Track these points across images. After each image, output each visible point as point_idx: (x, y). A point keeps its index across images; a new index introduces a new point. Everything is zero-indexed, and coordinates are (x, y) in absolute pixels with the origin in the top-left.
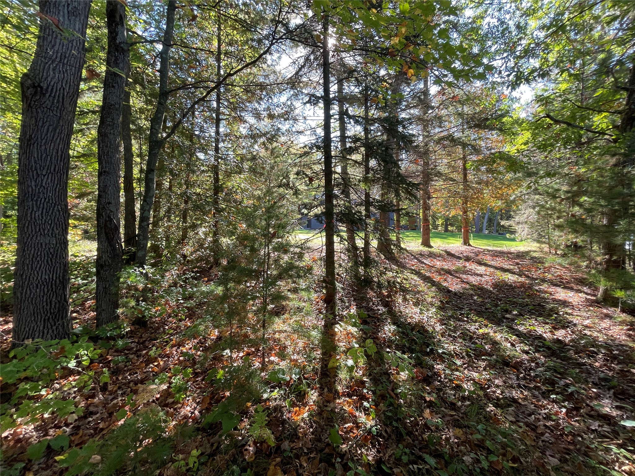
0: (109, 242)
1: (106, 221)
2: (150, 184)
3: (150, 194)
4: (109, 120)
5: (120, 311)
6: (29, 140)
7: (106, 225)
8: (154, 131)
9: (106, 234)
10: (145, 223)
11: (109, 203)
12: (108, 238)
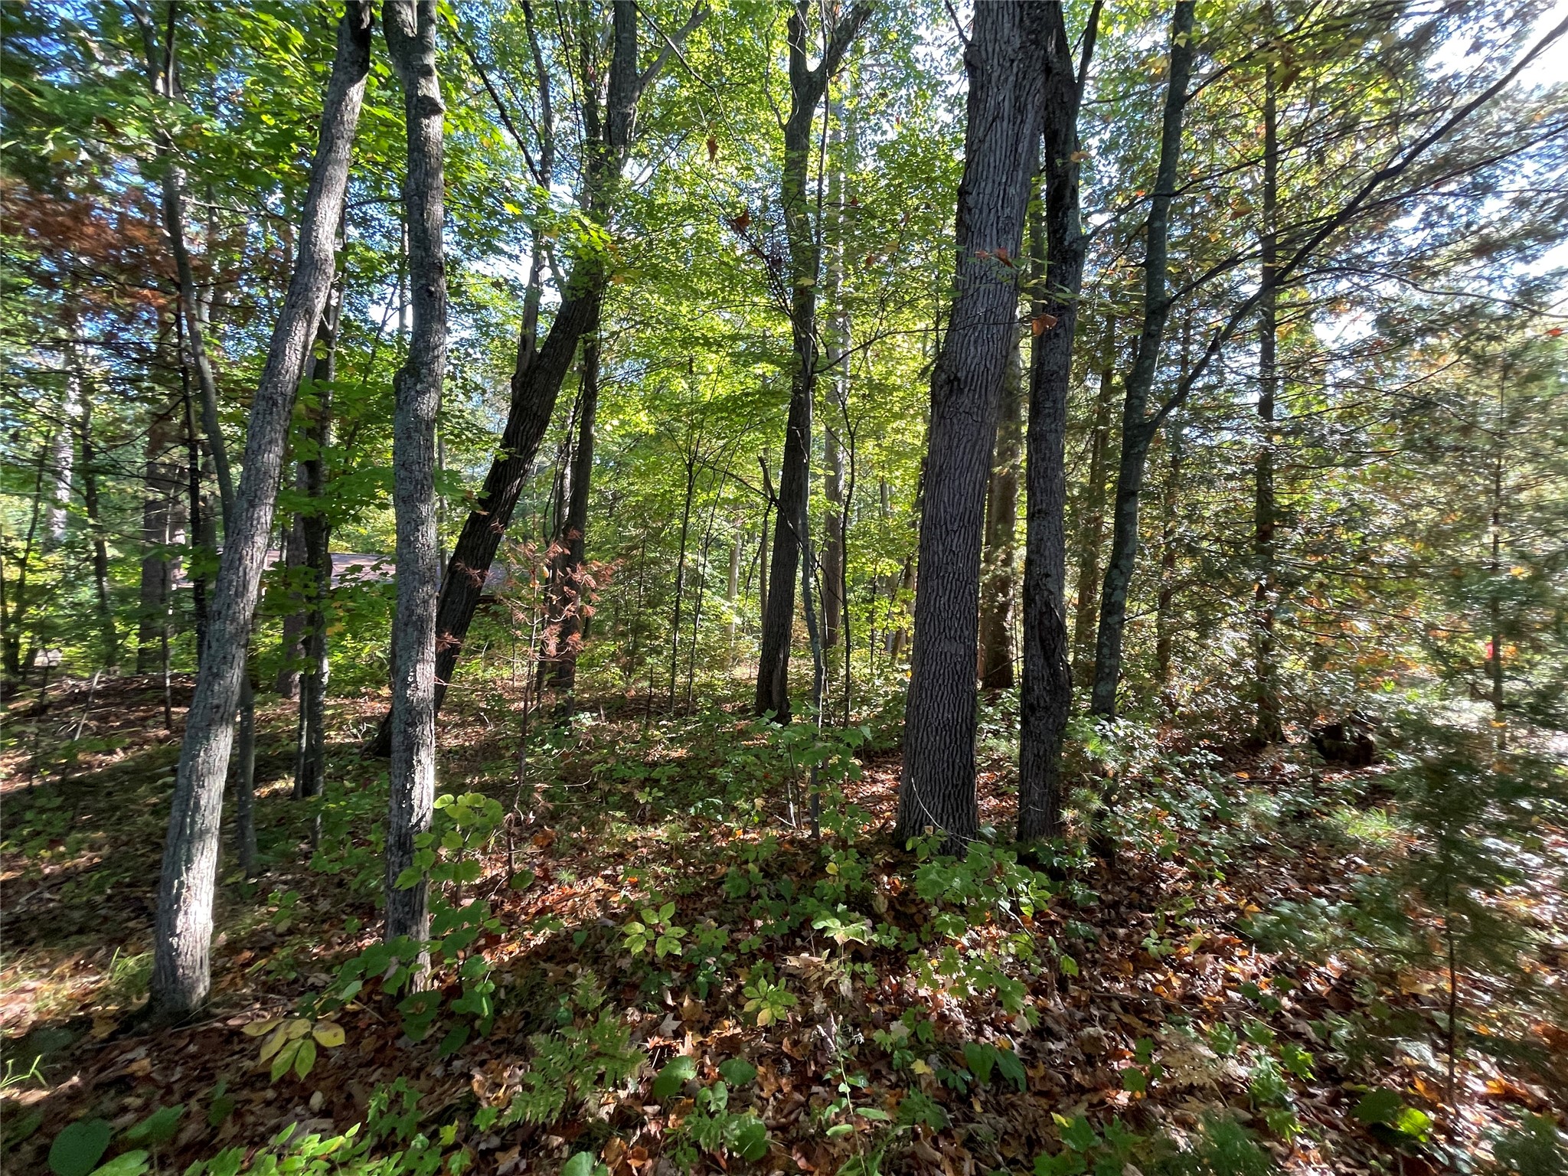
0: (1047, 659)
1: (1041, 614)
2: (1128, 527)
3: (1127, 551)
4: (1048, 404)
5: (1068, 814)
6: (939, 475)
7: (1041, 623)
8: (1136, 402)
9: (1042, 641)
10: (1116, 618)
11: (1047, 575)
12: (1043, 647)
